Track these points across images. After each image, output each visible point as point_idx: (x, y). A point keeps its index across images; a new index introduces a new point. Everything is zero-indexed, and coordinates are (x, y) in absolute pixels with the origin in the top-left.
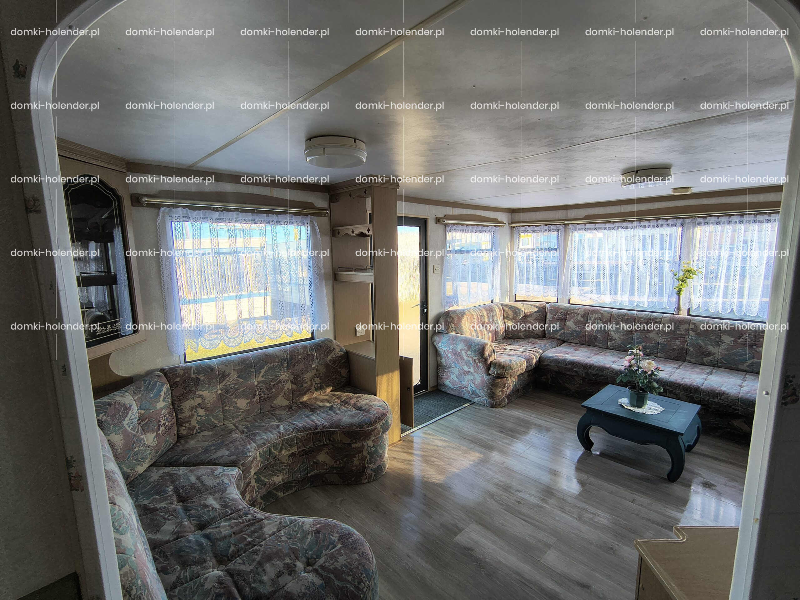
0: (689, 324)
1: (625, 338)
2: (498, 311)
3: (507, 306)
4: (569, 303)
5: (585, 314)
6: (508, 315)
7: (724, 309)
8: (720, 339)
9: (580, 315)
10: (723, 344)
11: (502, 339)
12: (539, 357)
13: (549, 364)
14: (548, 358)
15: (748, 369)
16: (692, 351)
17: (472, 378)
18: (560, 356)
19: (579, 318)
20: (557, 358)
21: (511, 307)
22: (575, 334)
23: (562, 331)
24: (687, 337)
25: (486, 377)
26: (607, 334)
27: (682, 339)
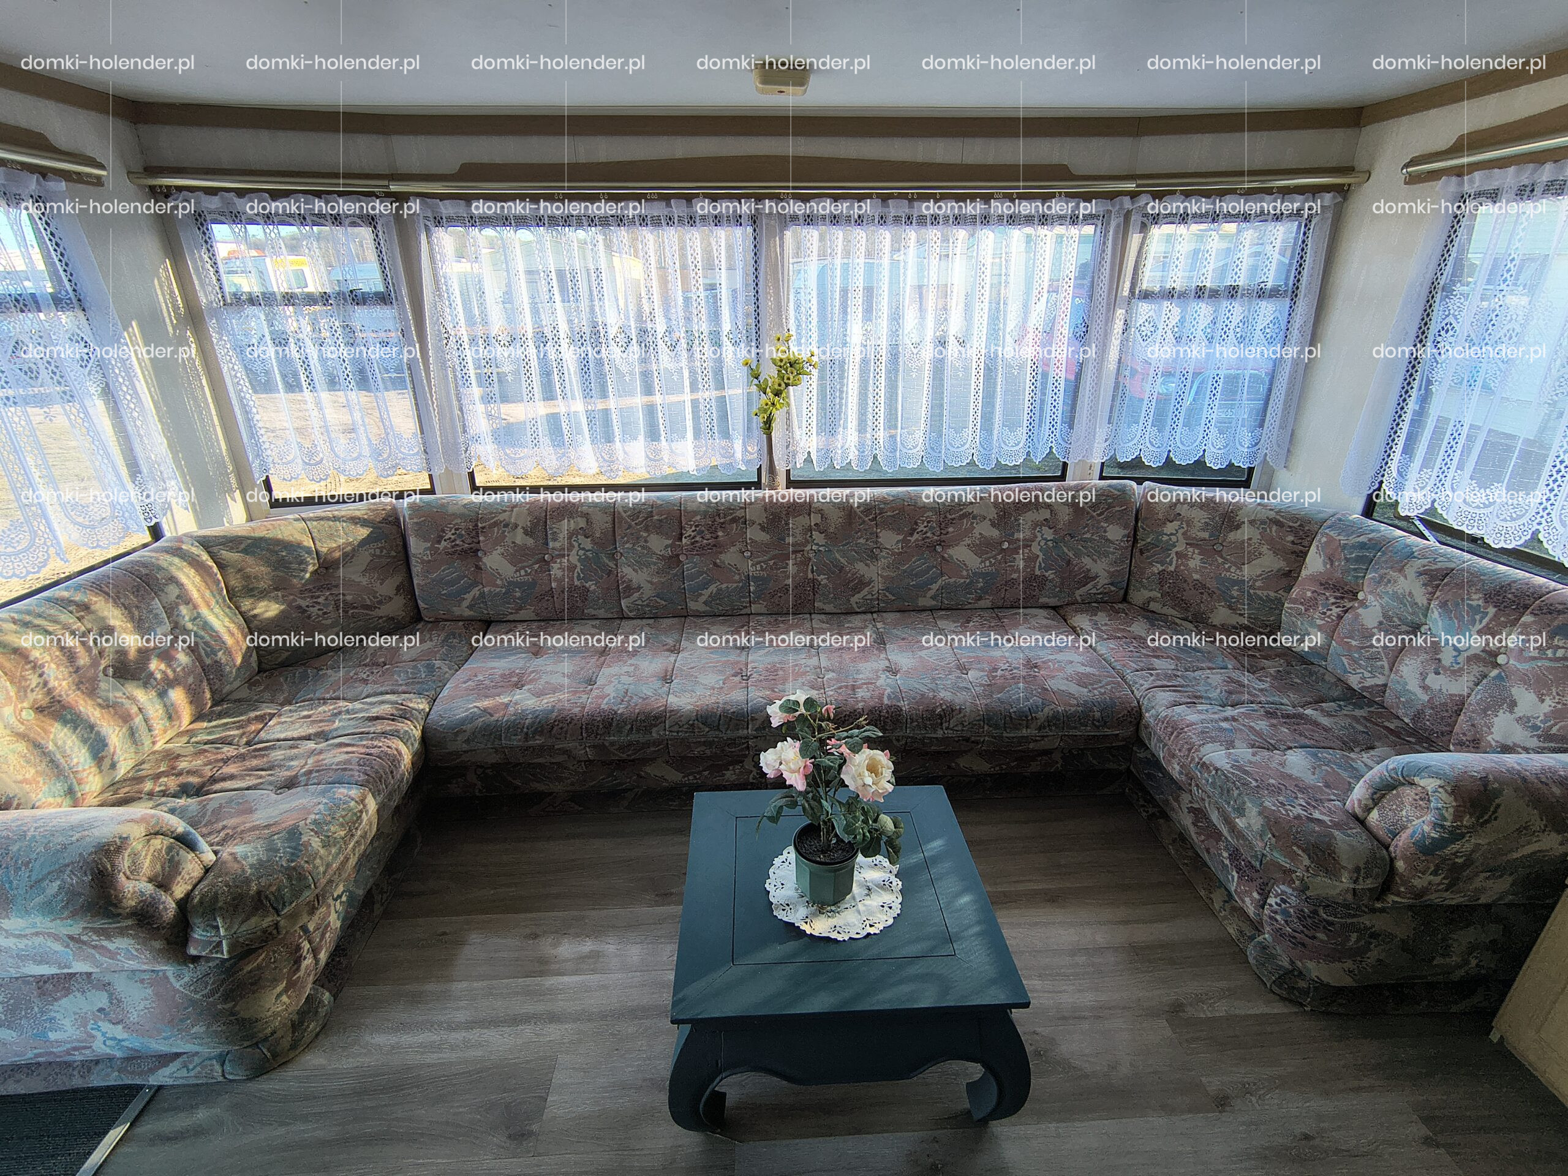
0: (809, 515)
1: (663, 580)
2: (189, 579)
3: (233, 542)
4: (474, 488)
5: (534, 525)
6: (247, 577)
7: (861, 459)
8: (877, 542)
9: (520, 531)
10: (883, 554)
11: (251, 683)
12: (417, 733)
13: (465, 747)
14: (457, 729)
15: (934, 603)
16: (826, 586)
17: (101, 1000)
18: (496, 708)
19: (520, 538)
20: (486, 718)
21: (250, 545)
22: (518, 594)
23: (475, 592)
24: (809, 548)
25: (179, 977)
26: (613, 577)
27: (799, 555)
